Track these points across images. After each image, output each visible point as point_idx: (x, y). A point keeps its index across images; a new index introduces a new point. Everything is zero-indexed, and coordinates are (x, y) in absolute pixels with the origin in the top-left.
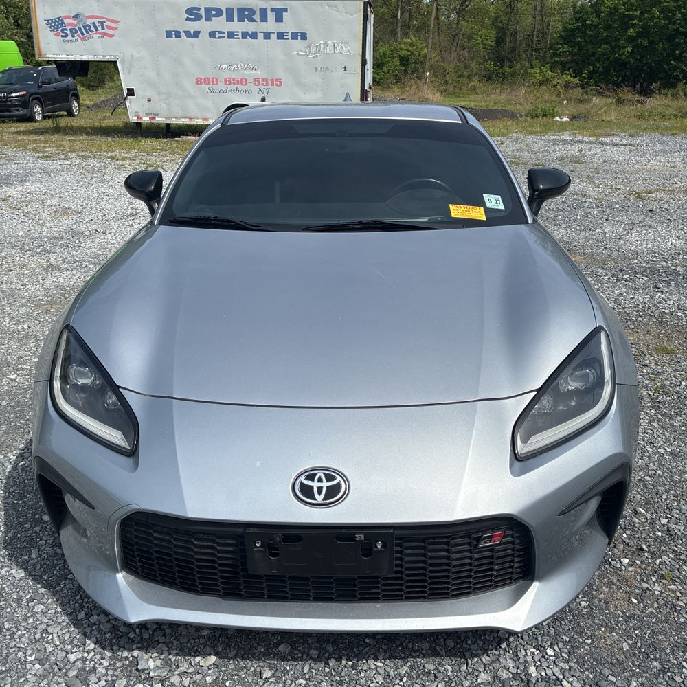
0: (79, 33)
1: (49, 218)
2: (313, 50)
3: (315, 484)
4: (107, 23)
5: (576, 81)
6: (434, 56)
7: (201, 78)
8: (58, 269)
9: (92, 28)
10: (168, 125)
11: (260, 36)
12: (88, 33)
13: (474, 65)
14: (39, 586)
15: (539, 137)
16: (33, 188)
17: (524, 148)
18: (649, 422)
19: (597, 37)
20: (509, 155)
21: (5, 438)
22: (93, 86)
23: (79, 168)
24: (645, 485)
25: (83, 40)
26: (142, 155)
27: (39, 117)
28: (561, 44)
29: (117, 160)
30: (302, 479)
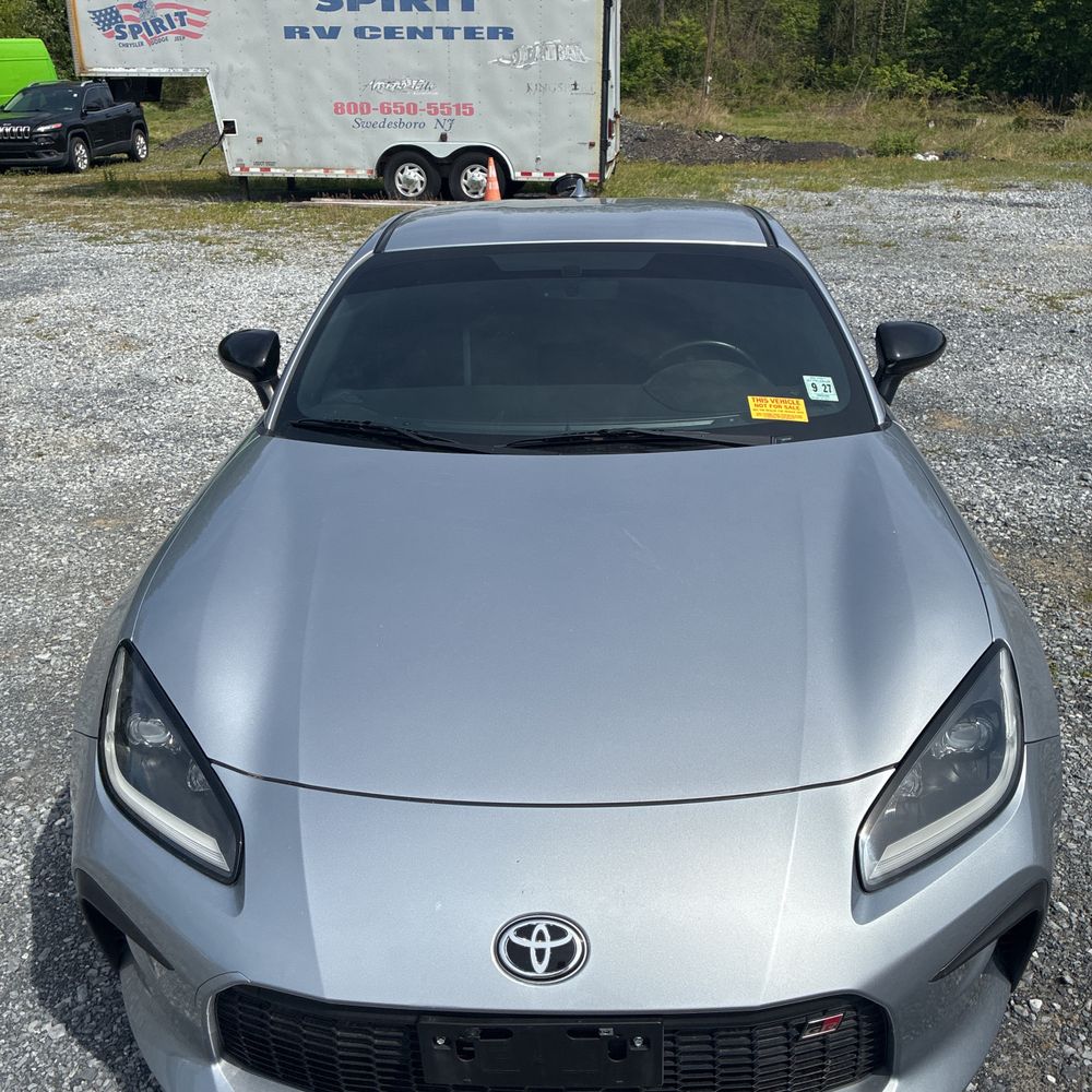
0: (144, 31)
1: (100, 356)
2: (523, 56)
3: (532, 944)
4: (190, 16)
5: (949, 86)
6: (719, 47)
7: (343, 104)
8: (115, 450)
9: (166, 24)
10: (291, 180)
11: (438, 34)
12: (158, 32)
13: (784, 62)
14: (89, 1054)
15: (889, 192)
16: (74, 298)
17: (866, 211)
18: (1074, 737)
19: (984, 14)
20: (842, 226)
21: (32, 772)
22: (170, 103)
23: (148, 259)
24: (1068, 859)
25: (150, 43)
26: (249, 234)
27: (83, 164)
28: (925, 27)
29: (210, 244)
30: (511, 934)
